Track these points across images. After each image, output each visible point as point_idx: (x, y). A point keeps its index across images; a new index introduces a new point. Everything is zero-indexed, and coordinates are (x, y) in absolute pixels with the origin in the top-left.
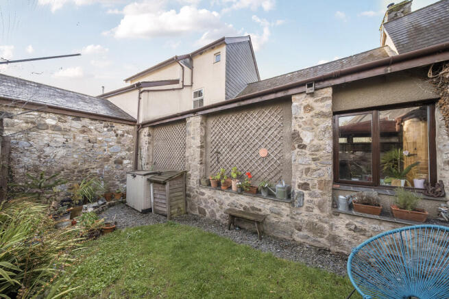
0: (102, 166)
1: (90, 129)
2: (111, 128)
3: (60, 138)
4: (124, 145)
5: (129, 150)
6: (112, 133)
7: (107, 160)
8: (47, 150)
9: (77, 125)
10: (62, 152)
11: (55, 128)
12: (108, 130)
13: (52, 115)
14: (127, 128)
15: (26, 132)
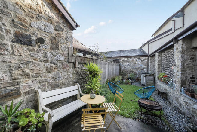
0: (137, 71)
1: (134, 60)
2: (139, 59)
3: (128, 63)
4: (144, 64)
5: (146, 65)
6: (140, 60)
7: (138, 69)
8: (126, 66)
9: (131, 59)
10: (128, 67)
11: (127, 61)
12: (139, 60)
13: (126, 58)
14: (145, 58)
15: (122, 62)
